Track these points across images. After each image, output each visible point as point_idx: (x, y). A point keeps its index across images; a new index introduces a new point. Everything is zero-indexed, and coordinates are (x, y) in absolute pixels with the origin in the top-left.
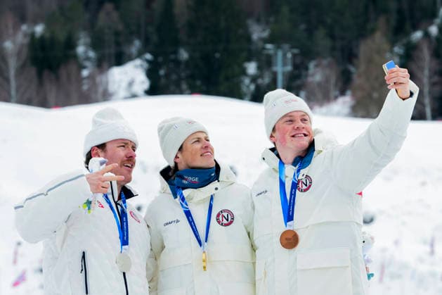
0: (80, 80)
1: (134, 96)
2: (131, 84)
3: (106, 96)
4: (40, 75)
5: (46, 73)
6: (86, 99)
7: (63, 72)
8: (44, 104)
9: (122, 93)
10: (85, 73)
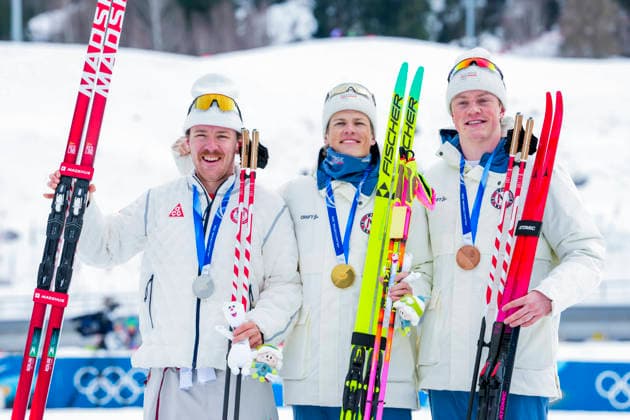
0: (234, 22)
1: (298, 40)
2: (294, 26)
3: (266, 41)
4: (188, 17)
5: (196, 15)
6: (242, 45)
7: (215, 14)
8: (193, 52)
9: (285, 36)
10: (241, 14)
